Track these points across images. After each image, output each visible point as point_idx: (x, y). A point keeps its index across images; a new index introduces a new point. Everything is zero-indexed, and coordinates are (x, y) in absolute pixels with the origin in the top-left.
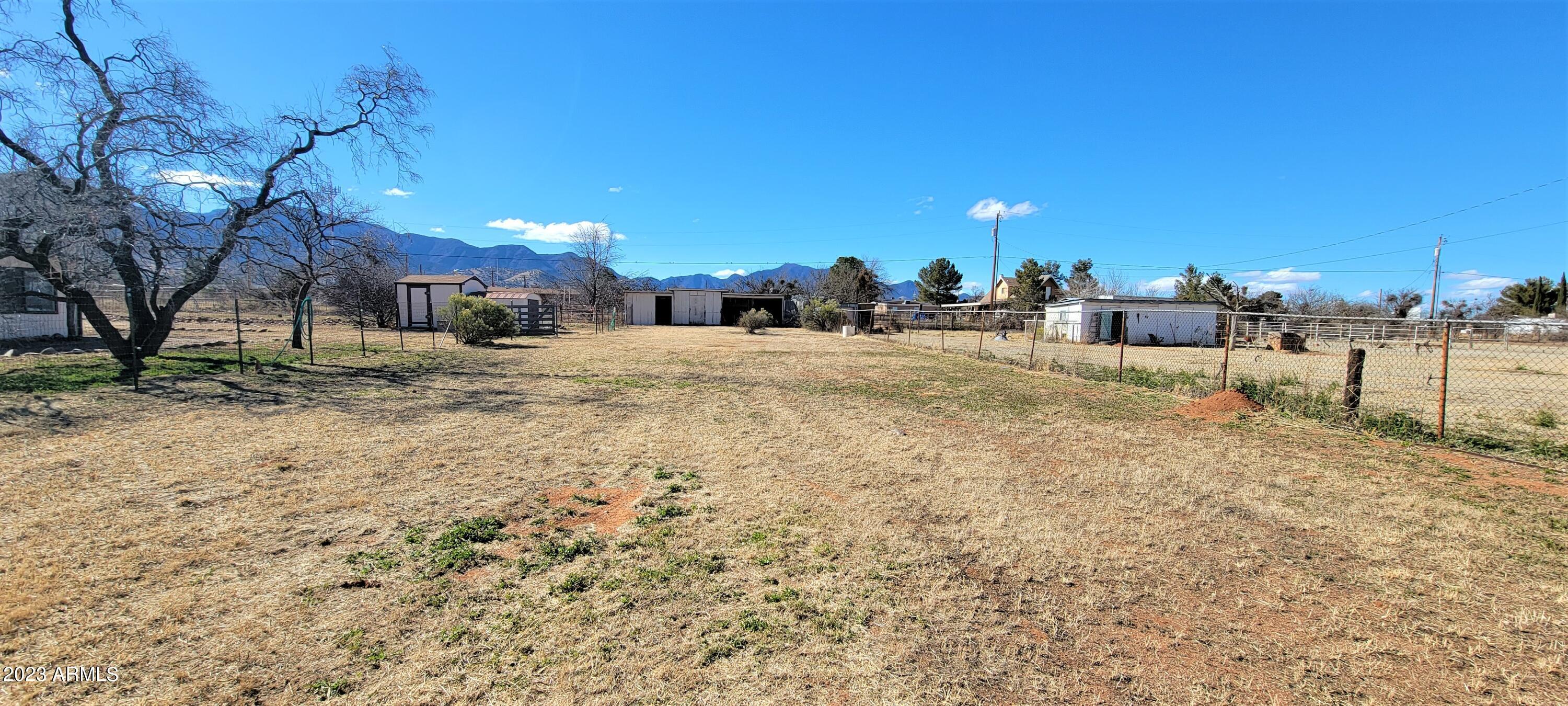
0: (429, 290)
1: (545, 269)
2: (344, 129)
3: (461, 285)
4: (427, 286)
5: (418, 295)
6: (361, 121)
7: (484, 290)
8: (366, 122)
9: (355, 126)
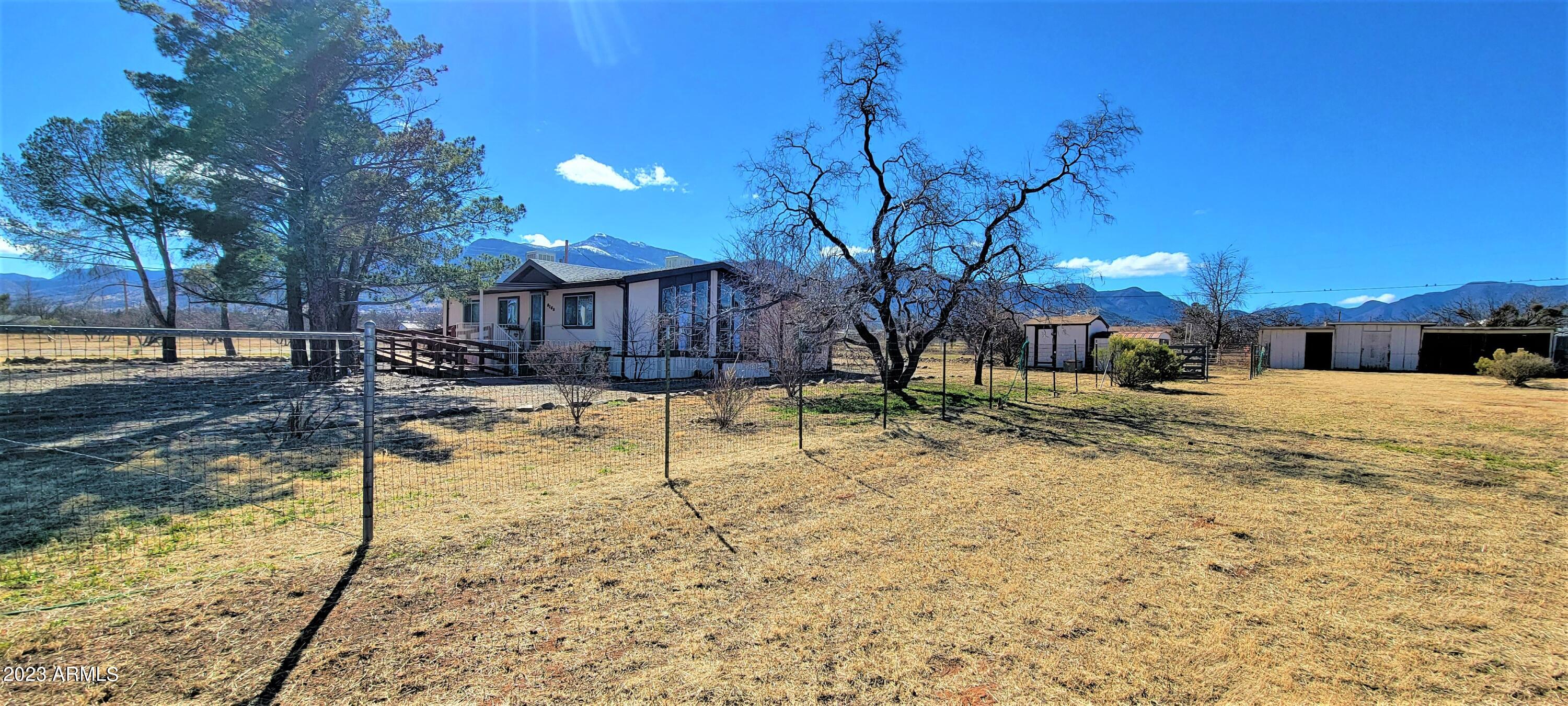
0: (1055, 331)
1: (1105, 306)
2: (1048, 184)
3: (1087, 325)
4: (1055, 327)
5: (1045, 337)
6: (1064, 173)
7: (1106, 330)
8: (1068, 173)
9: (1058, 178)
